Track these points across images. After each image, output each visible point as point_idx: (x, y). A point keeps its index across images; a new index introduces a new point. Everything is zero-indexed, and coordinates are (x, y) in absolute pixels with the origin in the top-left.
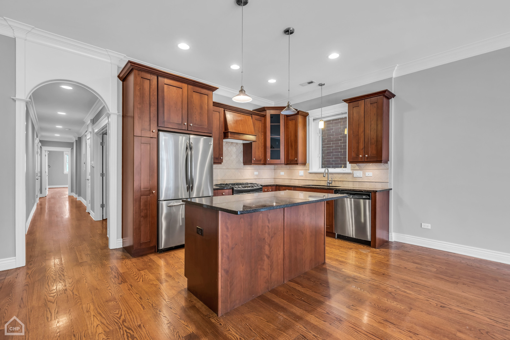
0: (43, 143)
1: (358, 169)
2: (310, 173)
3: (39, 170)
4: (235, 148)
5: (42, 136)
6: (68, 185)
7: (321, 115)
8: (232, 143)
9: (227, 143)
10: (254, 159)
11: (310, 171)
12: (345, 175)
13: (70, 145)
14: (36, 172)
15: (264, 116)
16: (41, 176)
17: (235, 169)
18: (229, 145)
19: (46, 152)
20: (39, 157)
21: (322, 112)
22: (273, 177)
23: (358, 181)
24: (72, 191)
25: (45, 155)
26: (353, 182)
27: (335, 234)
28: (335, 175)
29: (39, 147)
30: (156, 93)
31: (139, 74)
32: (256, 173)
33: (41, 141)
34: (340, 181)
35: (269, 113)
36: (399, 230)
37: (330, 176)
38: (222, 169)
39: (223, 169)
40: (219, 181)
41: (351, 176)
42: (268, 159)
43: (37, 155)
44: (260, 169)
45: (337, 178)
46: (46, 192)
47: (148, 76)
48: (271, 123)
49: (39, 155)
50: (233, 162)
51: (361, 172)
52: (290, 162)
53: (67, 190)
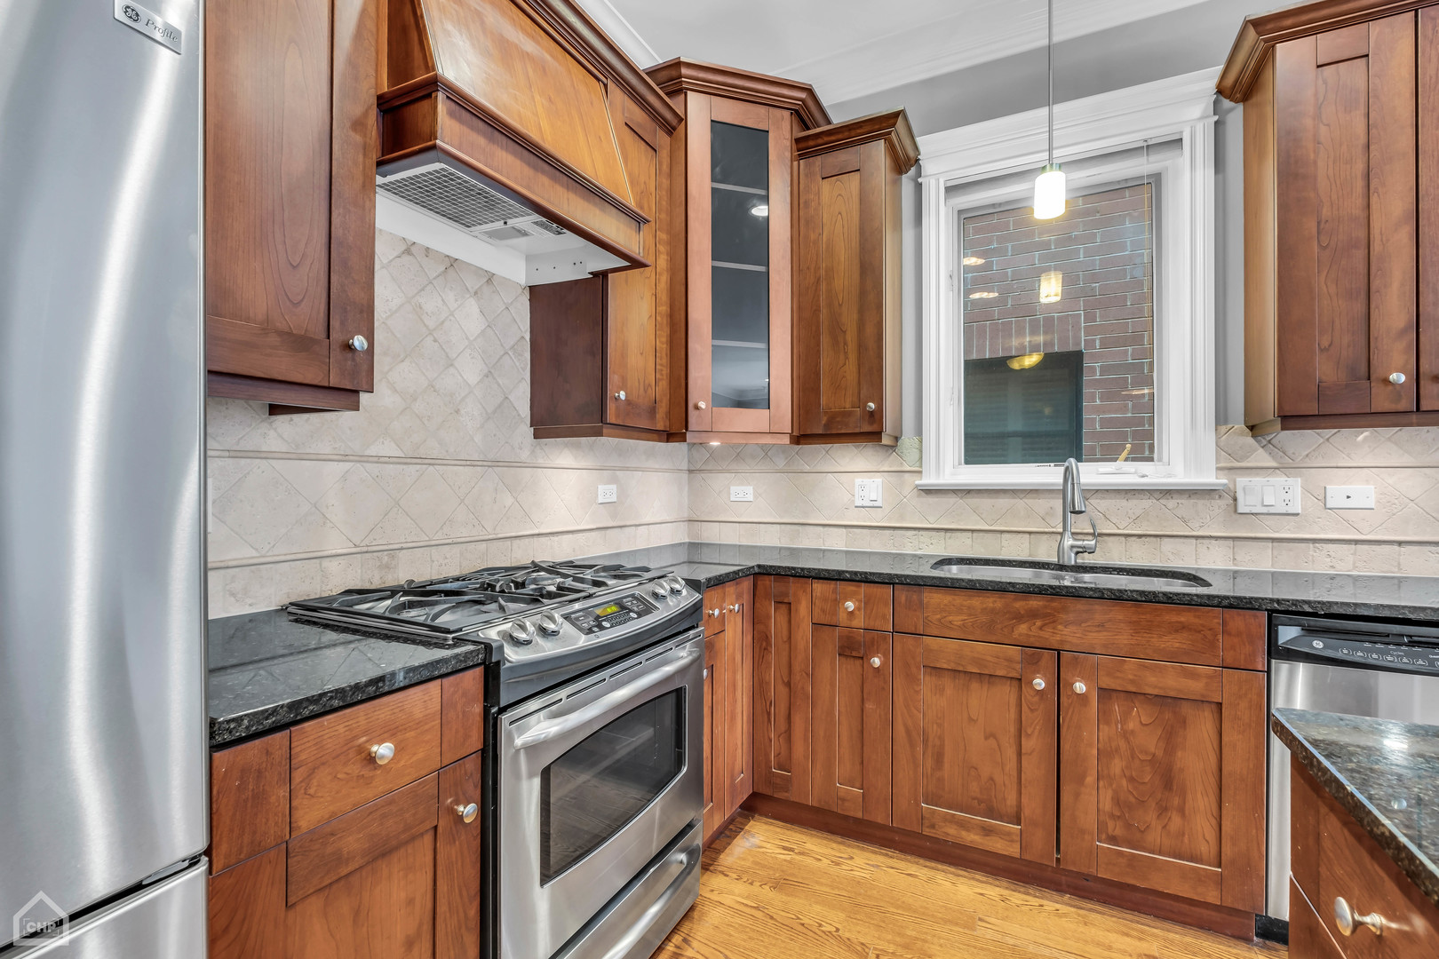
1: (1274, 464)
2: (929, 491)
4: (472, 306)
7: (1050, 150)
8: (453, 263)
9: (408, 251)
10: (622, 395)
11: (929, 480)
12: (1171, 503)
15: (674, 126)
17: (471, 463)
18: (433, 274)
21: (1050, 131)
22: (685, 515)
23: (1273, 540)
26: (1230, 543)
32: (607, 492)
34: (1140, 536)
35: (699, 112)
38: (363, 459)
39: (379, 459)
40: (332, 566)
41: (1220, 505)
42: (702, 405)
44: (627, 469)
45: (1116, 517)
48: (714, 180)
50: (457, 411)
51: (1295, 484)
52: (827, 426)
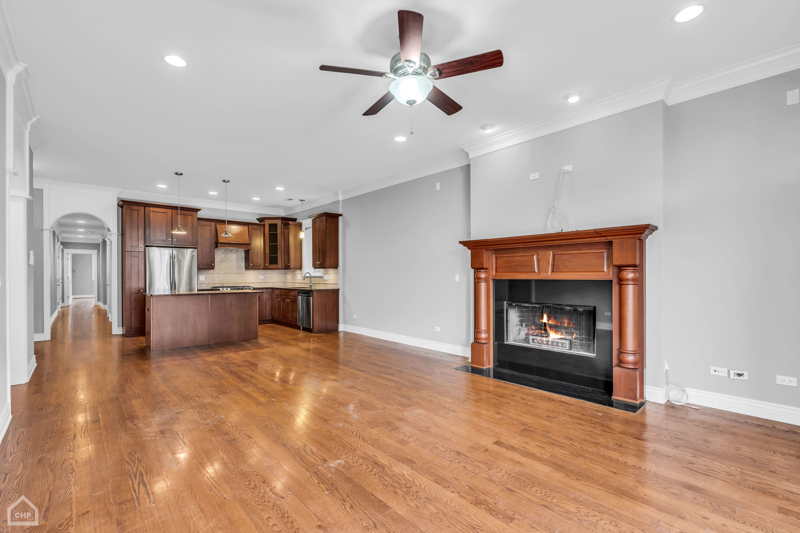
0: (65, 245)
1: (326, 273)
3: (61, 276)
5: (64, 238)
6: (95, 295)
9: (219, 252)
10: (252, 265)
12: (320, 279)
13: (95, 246)
14: (58, 278)
15: (264, 225)
16: (63, 283)
17: (233, 274)
19: (68, 255)
20: (60, 261)
22: (284, 282)
23: (326, 283)
24: (99, 300)
25: (68, 259)
26: (323, 284)
27: (300, 327)
28: (316, 279)
29: (60, 250)
30: (143, 219)
31: (129, 208)
33: (62, 243)
34: (318, 284)
35: (267, 223)
36: (345, 323)
37: (312, 279)
38: (215, 274)
39: (217, 274)
41: (323, 279)
42: (267, 265)
43: (58, 260)
45: (316, 281)
46: (68, 301)
47: (136, 208)
48: (269, 232)
49: (60, 259)
50: (231, 268)
52: (285, 267)
53: (93, 299)
